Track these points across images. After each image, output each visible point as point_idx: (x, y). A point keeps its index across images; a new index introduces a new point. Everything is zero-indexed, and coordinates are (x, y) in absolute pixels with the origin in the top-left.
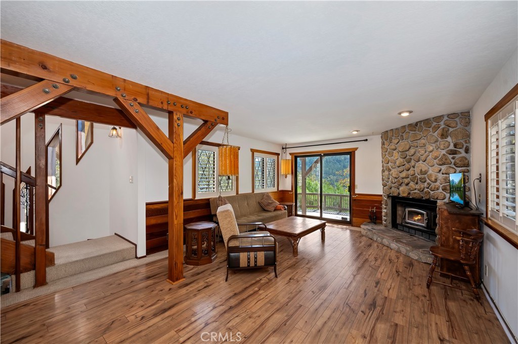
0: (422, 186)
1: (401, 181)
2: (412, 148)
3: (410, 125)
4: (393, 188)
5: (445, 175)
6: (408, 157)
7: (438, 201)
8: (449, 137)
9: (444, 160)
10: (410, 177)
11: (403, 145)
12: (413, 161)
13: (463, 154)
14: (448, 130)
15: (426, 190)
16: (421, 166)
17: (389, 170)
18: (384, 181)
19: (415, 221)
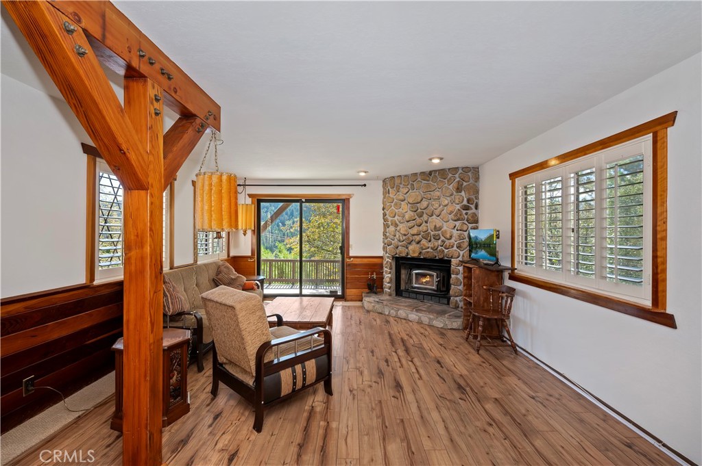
0: (436, 244)
1: (411, 239)
2: (424, 199)
3: (423, 173)
4: (399, 247)
5: (459, 232)
6: (419, 210)
7: (452, 260)
8: (463, 192)
9: (458, 215)
10: (422, 233)
11: (413, 196)
12: (425, 215)
13: (474, 210)
14: (462, 185)
15: (440, 248)
16: (435, 221)
17: (396, 225)
18: (389, 239)
19: (422, 284)
